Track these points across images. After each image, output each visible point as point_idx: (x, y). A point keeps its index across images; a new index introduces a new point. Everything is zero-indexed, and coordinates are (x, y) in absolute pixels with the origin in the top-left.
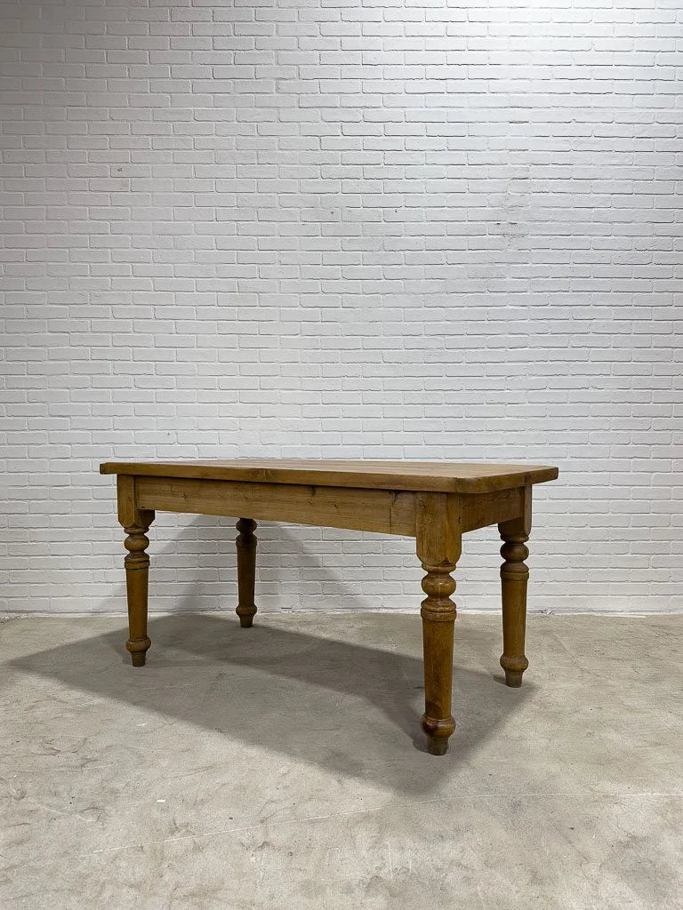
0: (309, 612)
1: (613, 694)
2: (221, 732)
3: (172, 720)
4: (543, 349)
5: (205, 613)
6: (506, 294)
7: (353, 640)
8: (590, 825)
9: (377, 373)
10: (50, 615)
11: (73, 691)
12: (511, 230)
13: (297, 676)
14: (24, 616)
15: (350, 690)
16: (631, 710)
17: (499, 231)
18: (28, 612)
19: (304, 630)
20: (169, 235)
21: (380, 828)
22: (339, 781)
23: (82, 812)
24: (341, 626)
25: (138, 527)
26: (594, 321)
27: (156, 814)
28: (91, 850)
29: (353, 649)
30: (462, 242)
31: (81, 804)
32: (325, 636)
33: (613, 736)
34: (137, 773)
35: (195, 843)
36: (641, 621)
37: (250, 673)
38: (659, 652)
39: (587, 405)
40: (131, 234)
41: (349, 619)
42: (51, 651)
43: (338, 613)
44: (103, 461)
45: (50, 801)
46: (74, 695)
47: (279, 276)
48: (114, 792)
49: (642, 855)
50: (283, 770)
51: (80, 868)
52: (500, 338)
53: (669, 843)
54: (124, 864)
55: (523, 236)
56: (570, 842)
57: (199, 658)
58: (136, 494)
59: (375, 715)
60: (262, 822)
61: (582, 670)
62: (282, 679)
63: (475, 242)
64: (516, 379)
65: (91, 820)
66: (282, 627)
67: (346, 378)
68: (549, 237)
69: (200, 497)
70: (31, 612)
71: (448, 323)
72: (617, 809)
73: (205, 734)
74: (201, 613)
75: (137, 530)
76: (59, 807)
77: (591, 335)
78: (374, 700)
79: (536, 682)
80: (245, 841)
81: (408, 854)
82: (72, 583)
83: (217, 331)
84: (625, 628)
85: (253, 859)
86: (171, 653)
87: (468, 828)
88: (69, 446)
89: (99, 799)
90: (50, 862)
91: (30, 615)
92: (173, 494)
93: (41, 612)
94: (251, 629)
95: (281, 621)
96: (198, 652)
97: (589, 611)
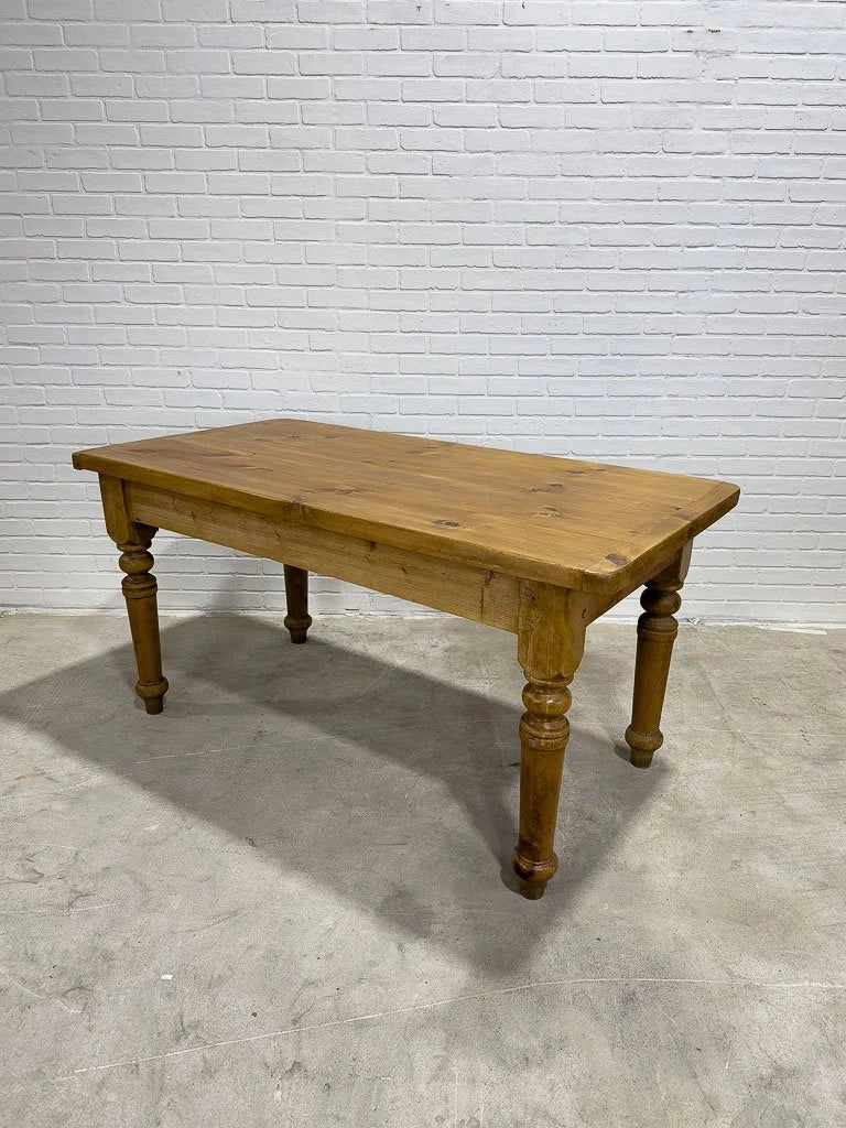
0: (382, 616)
1: (772, 784)
2: (253, 844)
3: (190, 820)
4: (736, 249)
5: (246, 613)
6: (689, 157)
7: (436, 672)
8: (723, 1042)
9: (483, 284)
10: (46, 611)
11: (67, 760)
12: (711, 43)
13: (357, 738)
14: (13, 611)
15: (424, 766)
16: (795, 818)
17: (690, 45)
18: (17, 606)
19: (375, 650)
20: (158, 48)
21: (448, 1041)
22: (400, 946)
23: (64, 995)
24: (421, 644)
25: (134, 544)
26: (822, 204)
27: (159, 1002)
28: (72, 1068)
29: (435, 688)
30: (628, 64)
31: (64, 980)
32: (400, 661)
33: (766, 869)
34: (140, 922)
35: (205, 1061)
36: (822, 642)
37: (298, 731)
38: (839, 703)
39: (793, 338)
40: (98, 46)
41: (432, 631)
42: (43, 681)
43: (419, 618)
44: (78, 449)
45: (25, 972)
46: (69, 767)
47: (335, 119)
48: (108, 957)
49: (788, 1104)
50: (329, 921)
51: (55, 1103)
52: (675, 230)
53: (826, 1084)
54: (112, 1097)
55: (728, 54)
56: (695, 1076)
57: (235, 699)
58: (127, 500)
59: (454, 817)
60: (295, 1022)
61: (734, 735)
62: (338, 742)
63: (648, 63)
64: (692, 296)
65: (74, 1011)
66: (343, 642)
67: (436, 292)
68: (770, 57)
69: (214, 521)
70: (22, 606)
71: (598, 203)
72: (761, 1013)
73: (232, 846)
74: (242, 613)
75: (134, 548)
76: (35, 984)
77: (815, 228)
78: (457, 789)
79: (671, 760)
80: (271, 1059)
81: (482, 1092)
82: (69, 572)
83: (240, 214)
84: (798, 654)
85: (278, 1094)
86: (200, 689)
87: (562, 1043)
88: (42, 388)
89: (88, 971)
90: (18, 1089)
91: (21, 610)
92: (176, 509)
93: (35, 606)
94: (304, 648)
95: (344, 633)
96: (232, 688)
97: (751, 621)
